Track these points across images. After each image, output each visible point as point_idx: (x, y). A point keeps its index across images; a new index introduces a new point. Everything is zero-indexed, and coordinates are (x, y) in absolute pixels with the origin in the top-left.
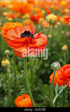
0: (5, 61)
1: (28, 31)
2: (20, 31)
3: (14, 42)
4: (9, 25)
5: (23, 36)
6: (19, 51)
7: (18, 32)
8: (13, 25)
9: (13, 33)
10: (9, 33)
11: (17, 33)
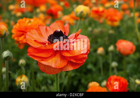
0: (21, 78)
1: (59, 30)
2: (45, 32)
3: (39, 50)
4: (23, 22)
5: (52, 39)
6: (49, 65)
7: (43, 34)
8: (30, 22)
9: (35, 36)
10: (30, 36)
11: (41, 34)
